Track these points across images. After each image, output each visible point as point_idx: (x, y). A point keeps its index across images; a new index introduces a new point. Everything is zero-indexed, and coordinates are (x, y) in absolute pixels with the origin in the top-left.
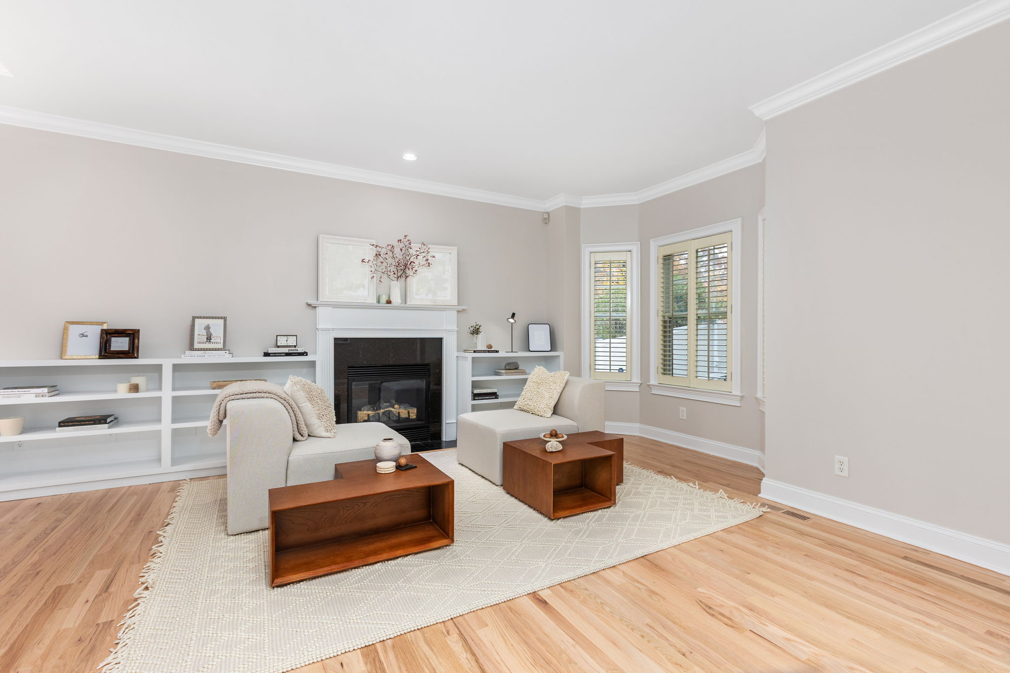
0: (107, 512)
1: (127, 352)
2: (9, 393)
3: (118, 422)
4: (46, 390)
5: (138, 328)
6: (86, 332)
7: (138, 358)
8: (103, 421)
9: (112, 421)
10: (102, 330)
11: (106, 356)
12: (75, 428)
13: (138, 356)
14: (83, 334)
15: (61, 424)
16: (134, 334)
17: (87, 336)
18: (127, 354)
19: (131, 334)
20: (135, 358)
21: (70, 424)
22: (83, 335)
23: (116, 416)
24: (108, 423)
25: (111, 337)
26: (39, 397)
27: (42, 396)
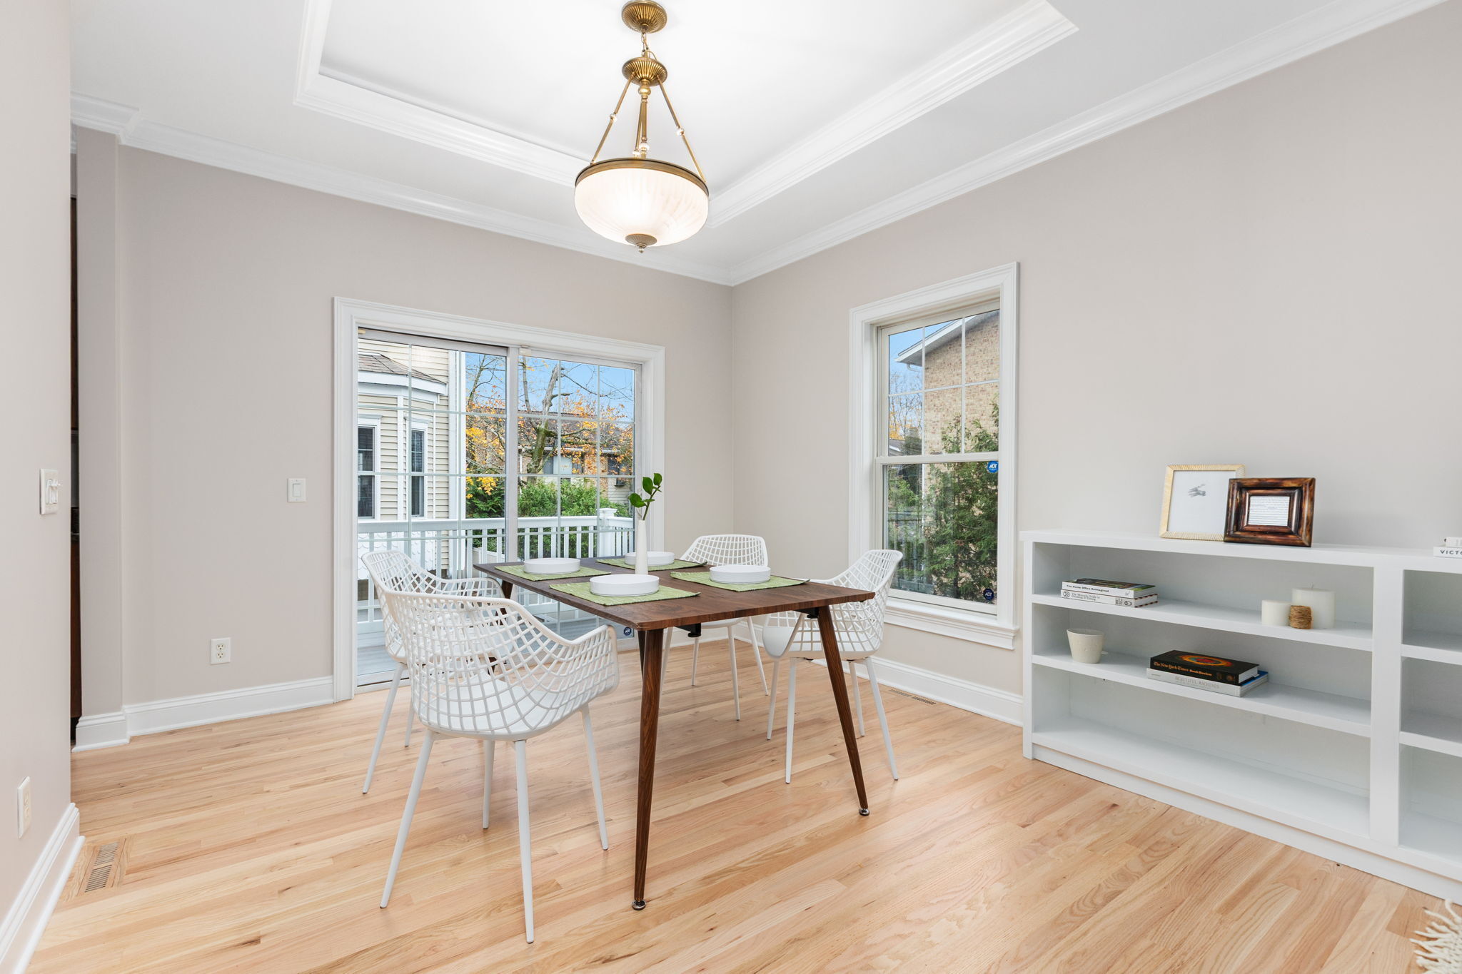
0: (1219, 911)
1: (1286, 530)
2: (1081, 590)
3: (1268, 681)
4: (1129, 593)
5: (1309, 476)
6: (1203, 485)
7: (1309, 546)
8: (1230, 678)
9: (1252, 679)
10: (1232, 481)
11: (1238, 537)
12: (1177, 678)
13: (1310, 542)
14: (1196, 490)
15: (1155, 663)
16: (1300, 489)
17: (1204, 494)
18: (1284, 534)
19: (1294, 488)
20: (1303, 545)
21: (1171, 667)
22: (1197, 492)
23: (1263, 667)
24: (1241, 685)
25: (1250, 496)
26: (1120, 604)
27: (1126, 604)
